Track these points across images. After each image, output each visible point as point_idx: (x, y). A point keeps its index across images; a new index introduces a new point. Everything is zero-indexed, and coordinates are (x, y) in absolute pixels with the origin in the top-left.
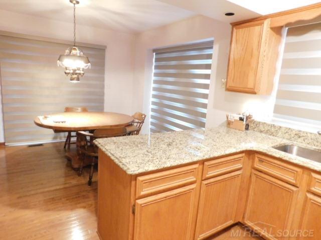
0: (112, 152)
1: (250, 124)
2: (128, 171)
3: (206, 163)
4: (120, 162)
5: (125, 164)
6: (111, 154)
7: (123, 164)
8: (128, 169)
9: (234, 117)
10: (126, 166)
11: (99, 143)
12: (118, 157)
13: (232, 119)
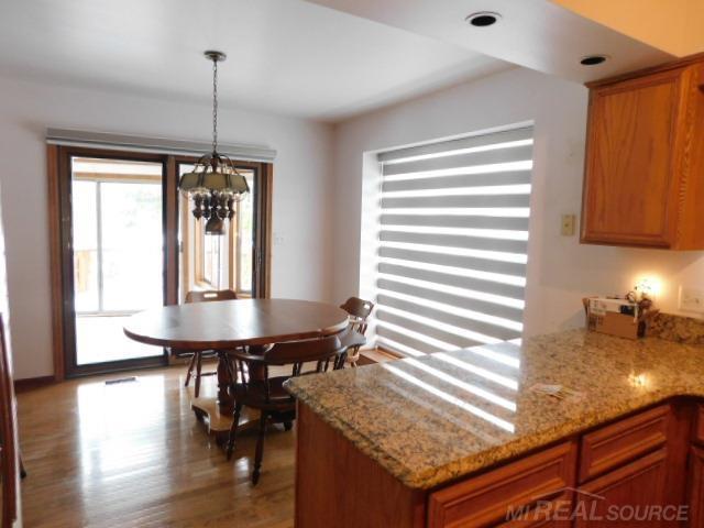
0: (345, 419)
1: (647, 322)
2: (408, 478)
3: (588, 439)
4: (377, 449)
5: (394, 456)
6: (343, 423)
7: (388, 457)
8: (408, 472)
9: (604, 306)
10: (399, 463)
11: (302, 391)
12: (366, 433)
13: (600, 311)
